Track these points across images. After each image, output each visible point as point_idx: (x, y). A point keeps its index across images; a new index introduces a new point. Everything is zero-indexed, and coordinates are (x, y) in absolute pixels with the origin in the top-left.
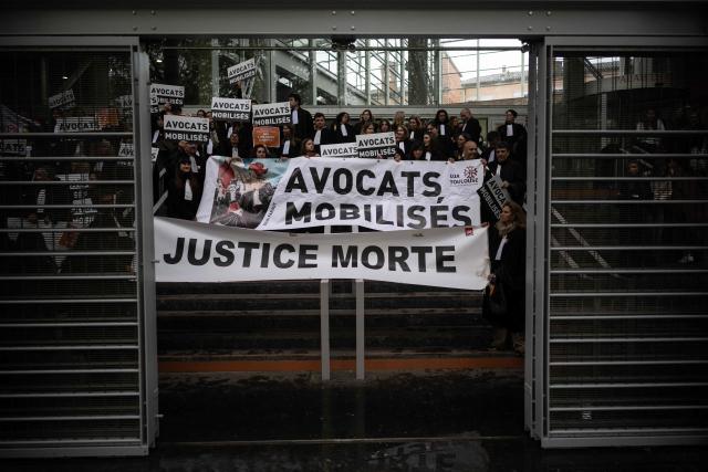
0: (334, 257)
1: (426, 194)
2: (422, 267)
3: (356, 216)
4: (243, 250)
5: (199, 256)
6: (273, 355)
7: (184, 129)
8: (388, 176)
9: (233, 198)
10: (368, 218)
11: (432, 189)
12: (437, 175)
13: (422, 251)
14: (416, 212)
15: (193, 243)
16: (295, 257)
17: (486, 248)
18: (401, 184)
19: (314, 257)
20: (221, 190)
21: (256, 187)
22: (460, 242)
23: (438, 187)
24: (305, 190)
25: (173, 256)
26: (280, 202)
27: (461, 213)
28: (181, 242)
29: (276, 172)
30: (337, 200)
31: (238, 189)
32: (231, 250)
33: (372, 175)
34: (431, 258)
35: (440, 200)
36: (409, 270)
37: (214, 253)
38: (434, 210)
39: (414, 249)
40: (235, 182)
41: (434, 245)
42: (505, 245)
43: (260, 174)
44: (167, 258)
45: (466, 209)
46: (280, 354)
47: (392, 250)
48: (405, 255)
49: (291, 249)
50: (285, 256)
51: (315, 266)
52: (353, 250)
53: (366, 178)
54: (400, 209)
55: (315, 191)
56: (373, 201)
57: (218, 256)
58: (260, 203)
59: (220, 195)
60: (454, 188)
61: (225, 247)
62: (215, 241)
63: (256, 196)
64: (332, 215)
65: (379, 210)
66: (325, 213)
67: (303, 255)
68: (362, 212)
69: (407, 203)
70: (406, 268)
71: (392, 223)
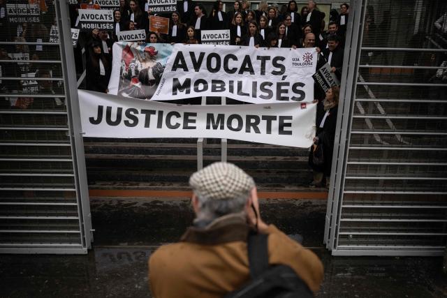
0: (208, 122)
1: (274, 73)
2: (269, 130)
3: (223, 89)
4: (144, 115)
5: (114, 119)
6: (166, 187)
7: (95, 20)
8: (247, 59)
9: (133, 74)
10: (231, 90)
11: (279, 70)
12: (283, 59)
13: (269, 119)
14: (266, 87)
15: (109, 110)
16: (181, 121)
17: (314, 118)
18: (256, 65)
19: (194, 121)
20: (124, 68)
21: (149, 65)
22: (296, 113)
23: (283, 68)
24: (186, 69)
25: (96, 119)
26: (168, 78)
27: (299, 88)
28: (100, 108)
29: (164, 54)
30: (209, 77)
31: (137, 67)
32: (136, 115)
33: (235, 58)
34: (275, 124)
35: (284, 78)
36: (259, 133)
37: (124, 117)
38: (279, 85)
39: (264, 118)
40: (134, 62)
41: (278, 115)
42: (328, 117)
43: (152, 55)
44: (92, 120)
45: (302, 85)
46: (171, 187)
47: (249, 118)
48: (258, 121)
49: (178, 115)
50: (174, 120)
51: (194, 128)
52: (221, 117)
53: (231, 60)
54: (255, 84)
55: (193, 70)
56: (236, 78)
57: (127, 119)
58: (153, 78)
59: (124, 72)
60: (295, 69)
61: (132, 113)
62: (125, 109)
63: (150, 72)
64: (205, 89)
65: (240, 84)
66: (201, 86)
67: (186, 120)
68: (227, 87)
69: (260, 80)
70: (257, 131)
71: (248, 95)
